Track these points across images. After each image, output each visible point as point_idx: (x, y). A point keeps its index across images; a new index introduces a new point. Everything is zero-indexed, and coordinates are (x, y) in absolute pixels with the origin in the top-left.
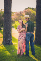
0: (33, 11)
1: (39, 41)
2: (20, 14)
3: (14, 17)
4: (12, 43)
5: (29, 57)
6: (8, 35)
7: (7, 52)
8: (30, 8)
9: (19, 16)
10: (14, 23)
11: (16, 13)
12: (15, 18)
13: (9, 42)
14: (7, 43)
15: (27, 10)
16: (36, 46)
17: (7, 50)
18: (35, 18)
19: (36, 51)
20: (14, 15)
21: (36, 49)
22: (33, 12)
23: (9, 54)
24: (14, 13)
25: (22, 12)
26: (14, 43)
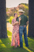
0: (26, 6)
1: (32, 34)
2: (14, 9)
3: (9, 12)
4: (7, 37)
5: (23, 48)
6: (4, 29)
7: (3, 44)
8: (24, 4)
9: (13, 11)
10: (9, 18)
11: (11, 9)
12: (10, 14)
13: (5, 35)
14: (3, 37)
15: (20, 6)
16: (29, 39)
17: (3, 43)
18: (28, 13)
19: (29, 43)
20: (9, 11)
21: (30, 41)
22: (26, 8)
23: (5, 46)
24: (9, 9)
25: (16, 8)
26: (9, 36)
